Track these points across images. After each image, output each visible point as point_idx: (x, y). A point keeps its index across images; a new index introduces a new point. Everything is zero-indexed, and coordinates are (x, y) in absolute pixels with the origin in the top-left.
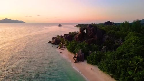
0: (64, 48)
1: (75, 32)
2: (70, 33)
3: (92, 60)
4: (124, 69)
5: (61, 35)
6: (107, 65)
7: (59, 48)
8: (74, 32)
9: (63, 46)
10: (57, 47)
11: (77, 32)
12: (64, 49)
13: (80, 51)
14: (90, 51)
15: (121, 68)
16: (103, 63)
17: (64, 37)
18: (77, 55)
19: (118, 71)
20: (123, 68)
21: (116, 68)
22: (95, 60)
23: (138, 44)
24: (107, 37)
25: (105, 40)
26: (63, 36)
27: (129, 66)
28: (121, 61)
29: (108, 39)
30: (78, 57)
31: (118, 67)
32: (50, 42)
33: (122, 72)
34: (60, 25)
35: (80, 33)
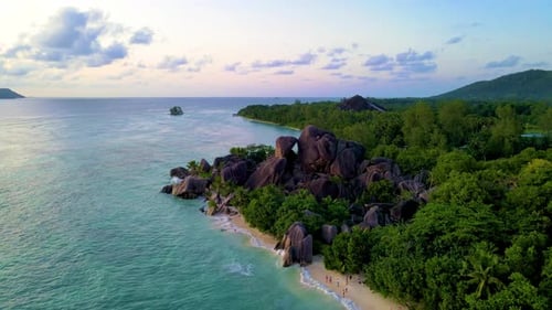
0: (229, 211)
1: (253, 147)
2: (233, 150)
3: (342, 258)
4: (449, 286)
5: (203, 160)
6: (398, 277)
7: (209, 212)
8: (248, 148)
9: (225, 207)
13: (299, 229)
14: (329, 228)
15: (439, 284)
16: (381, 267)
17: (215, 170)
18: (287, 242)
19: (430, 294)
20: (446, 285)
21: (425, 285)
22: (353, 258)
23: (475, 200)
24: (373, 170)
25: (369, 183)
27: (462, 278)
28: (439, 264)
29: (376, 178)
30: (292, 251)
31: (431, 282)
32: (168, 190)
33: (446, 297)
34: (175, 108)
35: (281, 158)
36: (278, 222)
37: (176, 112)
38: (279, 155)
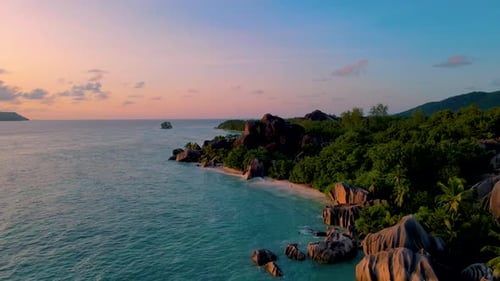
3: (278, 171)
5: (196, 144)
7: (202, 166)
9: (212, 163)
10: (198, 166)
12: (216, 167)
13: (256, 160)
16: (297, 170)
18: (250, 168)
24: (306, 137)
25: (303, 145)
29: (307, 142)
30: (252, 170)
32: (172, 159)
34: (166, 123)
35: (248, 133)
36: (245, 161)
37: (166, 126)
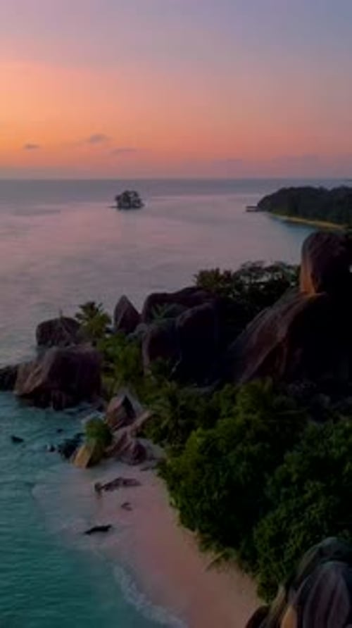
0: (140, 455)
1: (255, 270)
2: (203, 276)
5: (124, 300)
7: (82, 453)
8: (243, 272)
9: (132, 441)
10: (68, 450)
11: (273, 269)
12: (133, 472)
17: (142, 327)
26: (140, 311)
32: (5, 379)
34: (126, 194)
35: (312, 293)
36: (265, 528)
37: (128, 202)
38: (308, 288)
